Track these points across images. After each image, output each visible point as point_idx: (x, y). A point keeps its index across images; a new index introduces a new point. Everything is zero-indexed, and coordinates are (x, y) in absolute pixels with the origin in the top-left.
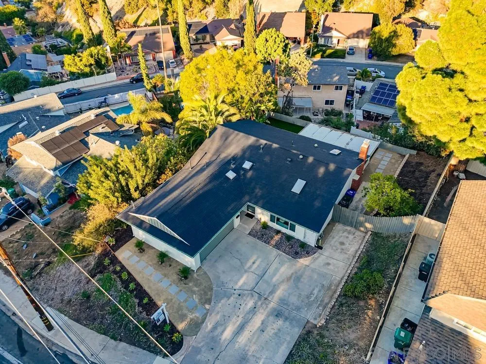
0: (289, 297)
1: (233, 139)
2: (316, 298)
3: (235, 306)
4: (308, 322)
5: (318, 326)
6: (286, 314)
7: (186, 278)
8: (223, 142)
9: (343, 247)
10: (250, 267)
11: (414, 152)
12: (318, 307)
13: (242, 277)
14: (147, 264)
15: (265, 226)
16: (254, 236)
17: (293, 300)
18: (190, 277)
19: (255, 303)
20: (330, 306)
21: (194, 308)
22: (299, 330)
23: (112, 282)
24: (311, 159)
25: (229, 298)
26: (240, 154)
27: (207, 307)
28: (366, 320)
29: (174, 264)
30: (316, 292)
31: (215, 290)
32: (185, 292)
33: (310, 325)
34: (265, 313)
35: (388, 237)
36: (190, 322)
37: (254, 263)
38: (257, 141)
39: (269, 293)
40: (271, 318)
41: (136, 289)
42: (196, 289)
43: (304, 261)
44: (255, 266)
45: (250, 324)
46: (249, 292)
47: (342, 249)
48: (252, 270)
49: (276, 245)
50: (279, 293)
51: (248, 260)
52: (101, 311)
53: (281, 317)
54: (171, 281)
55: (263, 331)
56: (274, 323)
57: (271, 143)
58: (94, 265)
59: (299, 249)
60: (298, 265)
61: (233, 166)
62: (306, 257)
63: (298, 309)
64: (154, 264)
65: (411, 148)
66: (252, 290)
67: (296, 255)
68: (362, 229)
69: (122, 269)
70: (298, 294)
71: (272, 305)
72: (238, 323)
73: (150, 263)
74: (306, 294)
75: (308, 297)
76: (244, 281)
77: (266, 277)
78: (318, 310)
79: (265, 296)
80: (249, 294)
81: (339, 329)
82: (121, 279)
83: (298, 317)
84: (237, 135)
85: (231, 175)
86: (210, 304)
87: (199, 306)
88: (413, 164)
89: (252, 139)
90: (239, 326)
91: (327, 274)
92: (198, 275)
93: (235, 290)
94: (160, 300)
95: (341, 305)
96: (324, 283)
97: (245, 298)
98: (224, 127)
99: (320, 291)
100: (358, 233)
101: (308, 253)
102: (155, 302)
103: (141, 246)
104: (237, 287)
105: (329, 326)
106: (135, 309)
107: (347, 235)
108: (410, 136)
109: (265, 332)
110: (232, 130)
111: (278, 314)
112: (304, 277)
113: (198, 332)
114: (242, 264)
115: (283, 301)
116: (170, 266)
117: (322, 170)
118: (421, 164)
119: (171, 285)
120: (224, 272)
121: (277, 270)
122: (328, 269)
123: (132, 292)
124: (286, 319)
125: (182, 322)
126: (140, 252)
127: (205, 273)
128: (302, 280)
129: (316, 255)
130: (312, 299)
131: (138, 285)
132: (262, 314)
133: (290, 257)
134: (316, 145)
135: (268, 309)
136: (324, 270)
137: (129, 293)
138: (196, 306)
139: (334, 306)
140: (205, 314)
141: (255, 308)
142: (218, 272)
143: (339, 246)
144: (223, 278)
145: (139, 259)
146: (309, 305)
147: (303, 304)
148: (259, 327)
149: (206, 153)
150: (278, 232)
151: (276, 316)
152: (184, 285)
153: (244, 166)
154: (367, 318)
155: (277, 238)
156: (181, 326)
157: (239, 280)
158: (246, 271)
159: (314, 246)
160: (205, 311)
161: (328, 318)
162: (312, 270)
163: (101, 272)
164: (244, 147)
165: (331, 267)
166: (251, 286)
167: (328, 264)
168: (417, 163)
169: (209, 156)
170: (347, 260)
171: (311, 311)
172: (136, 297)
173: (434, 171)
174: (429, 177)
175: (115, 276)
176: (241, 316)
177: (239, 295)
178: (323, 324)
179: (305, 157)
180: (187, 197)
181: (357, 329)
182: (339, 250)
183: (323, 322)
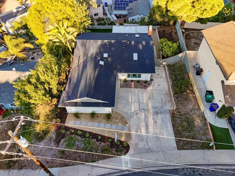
0: (155, 105)
1: (89, 45)
2: (165, 100)
3: (138, 119)
4: (169, 110)
5: (174, 110)
6: (159, 111)
7: (109, 118)
8: (84, 48)
9: (160, 76)
10: (132, 101)
11: (159, 27)
12: (169, 103)
13: (131, 106)
14: (86, 122)
15: (125, 81)
16: (124, 87)
17: (157, 105)
18: (111, 117)
19: (145, 114)
20: (173, 100)
21: (123, 129)
22: (169, 115)
23: (74, 139)
24: (133, 43)
25: (133, 117)
26: (98, 51)
27: (127, 125)
28: (191, 98)
29: (99, 116)
30: (163, 98)
31: (125, 117)
32: (114, 124)
33: (171, 111)
34: (151, 115)
35: (174, 65)
36: (125, 135)
37: (132, 98)
38: (103, 41)
39: (147, 107)
40: (155, 116)
41: (90, 135)
42: (117, 121)
43: (150, 88)
44: (133, 99)
45: (149, 123)
46: (139, 110)
47: (160, 77)
48: (133, 101)
49: (135, 87)
50: (150, 105)
51: (128, 98)
52: (76, 155)
53: (159, 114)
54: (104, 123)
55: (156, 122)
56: (158, 117)
57: (110, 41)
58: (56, 136)
59: (145, 84)
60: (149, 91)
61: (99, 58)
62: (149, 86)
63: (162, 107)
64: (90, 120)
65: (157, 25)
66: (140, 109)
67: (145, 87)
68: (162, 66)
69: (74, 130)
70: (157, 102)
71: (151, 111)
72: (144, 125)
73: (88, 121)
74: (160, 100)
75: (162, 101)
76: (134, 108)
77: (141, 101)
78: (169, 104)
79: (146, 109)
80: (139, 111)
81: (184, 107)
82: (78, 135)
83: (165, 110)
84: (90, 42)
85: (102, 63)
86: (127, 124)
87: (124, 127)
88: (162, 32)
89: (99, 42)
90: (145, 126)
91: (162, 89)
92: (114, 115)
93: (133, 113)
94: (106, 134)
95: (177, 98)
96: (164, 93)
97: (139, 114)
98: (80, 40)
99: (164, 97)
100: (161, 68)
101: (149, 85)
102: (104, 136)
103: (77, 115)
104: (133, 111)
105: (179, 108)
106: (97, 144)
107: (158, 70)
108: (155, 20)
109: (157, 122)
110: (85, 40)
111: (157, 113)
112: (154, 94)
113: (131, 137)
114: (128, 101)
115: (154, 108)
116: (98, 117)
117: (140, 46)
118: (165, 31)
119: (105, 125)
120: (123, 108)
121: (142, 96)
122: (161, 87)
123: (89, 138)
124: (161, 113)
125: (122, 137)
126: (78, 118)
127: (116, 112)
128: (154, 96)
129: (153, 84)
130: (164, 101)
131: (90, 133)
132: (151, 116)
133: (144, 89)
134: (127, 35)
135: (151, 113)
136: (160, 88)
137: (88, 139)
138: (123, 128)
139: (175, 99)
140: (129, 129)
141: (146, 115)
142: (121, 109)
143: (158, 76)
144: (125, 110)
145: (80, 122)
146: (165, 104)
147: (162, 104)
148: (154, 122)
149: (79, 57)
150: (132, 81)
151: (156, 114)
152: (111, 122)
153: (104, 56)
154: (192, 97)
155: (133, 83)
156: (123, 139)
157: (131, 108)
158: (131, 103)
159: (149, 80)
160: (128, 128)
161: (176, 105)
162: (155, 90)
163: (63, 138)
164: (98, 47)
165: (161, 86)
166: (138, 108)
167: (159, 85)
168: (162, 31)
169: (82, 58)
170: (165, 80)
171: (167, 106)
172: (93, 138)
173: (172, 32)
174: (172, 35)
175: (74, 135)
176: (143, 122)
177: (136, 114)
178: (176, 108)
179: (130, 42)
180: (91, 81)
181: (191, 103)
182: (159, 78)
183: (175, 107)
